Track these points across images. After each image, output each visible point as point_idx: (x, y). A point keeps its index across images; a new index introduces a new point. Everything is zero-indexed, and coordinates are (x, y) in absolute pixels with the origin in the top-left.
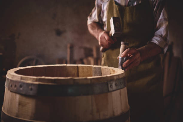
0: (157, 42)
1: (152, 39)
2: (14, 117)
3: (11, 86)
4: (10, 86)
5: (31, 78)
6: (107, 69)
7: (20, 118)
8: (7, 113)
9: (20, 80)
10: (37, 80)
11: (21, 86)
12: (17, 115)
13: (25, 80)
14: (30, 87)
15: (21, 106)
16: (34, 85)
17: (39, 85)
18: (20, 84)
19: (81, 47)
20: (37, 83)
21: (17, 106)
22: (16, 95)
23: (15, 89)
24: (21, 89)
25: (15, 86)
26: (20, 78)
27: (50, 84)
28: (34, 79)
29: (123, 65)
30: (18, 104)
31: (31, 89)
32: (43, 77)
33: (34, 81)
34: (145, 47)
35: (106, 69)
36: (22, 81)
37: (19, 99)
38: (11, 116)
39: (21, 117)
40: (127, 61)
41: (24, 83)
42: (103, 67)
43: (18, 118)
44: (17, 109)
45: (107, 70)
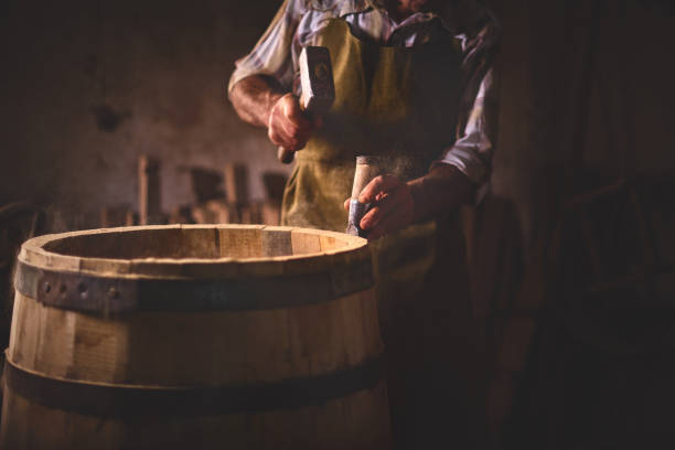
0: (461, 163)
1: (446, 154)
2: (60, 378)
3: (49, 290)
4: (45, 288)
5: (113, 265)
6: (311, 235)
7: (82, 381)
8: (36, 368)
9: (76, 270)
10: (132, 269)
11: (82, 288)
12: (72, 373)
13: (94, 269)
14: (112, 289)
15: (82, 346)
16: (125, 281)
17: (140, 281)
18: (78, 282)
19: (181, 170)
20: (133, 276)
21: (71, 346)
22: (63, 316)
23: (64, 296)
24: (84, 294)
25: (63, 289)
26: (77, 264)
27: (172, 278)
28: (123, 265)
29: (362, 223)
30: (72, 339)
31: (117, 295)
32: (150, 260)
33: (124, 273)
34: (424, 181)
35: (305, 235)
36: (86, 271)
37: (77, 324)
38: (50, 377)
39: (84, 378)
40: (372, 212)
41: (93, 279)
42: (296, 230)
43: (74, 381)
44: (70, 354)
45: (309, 239)
